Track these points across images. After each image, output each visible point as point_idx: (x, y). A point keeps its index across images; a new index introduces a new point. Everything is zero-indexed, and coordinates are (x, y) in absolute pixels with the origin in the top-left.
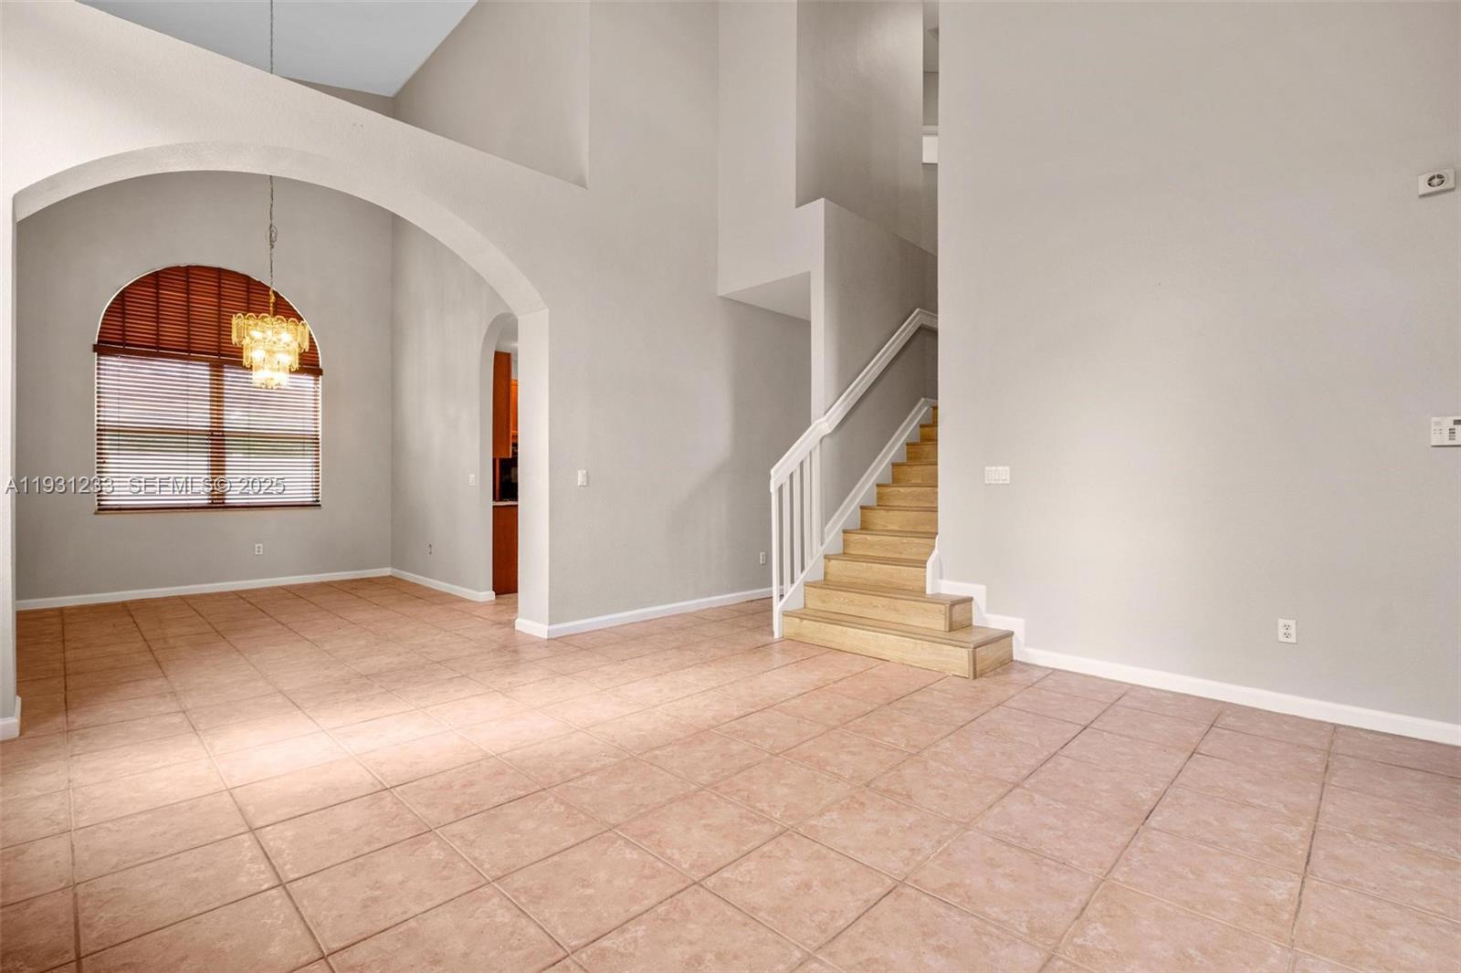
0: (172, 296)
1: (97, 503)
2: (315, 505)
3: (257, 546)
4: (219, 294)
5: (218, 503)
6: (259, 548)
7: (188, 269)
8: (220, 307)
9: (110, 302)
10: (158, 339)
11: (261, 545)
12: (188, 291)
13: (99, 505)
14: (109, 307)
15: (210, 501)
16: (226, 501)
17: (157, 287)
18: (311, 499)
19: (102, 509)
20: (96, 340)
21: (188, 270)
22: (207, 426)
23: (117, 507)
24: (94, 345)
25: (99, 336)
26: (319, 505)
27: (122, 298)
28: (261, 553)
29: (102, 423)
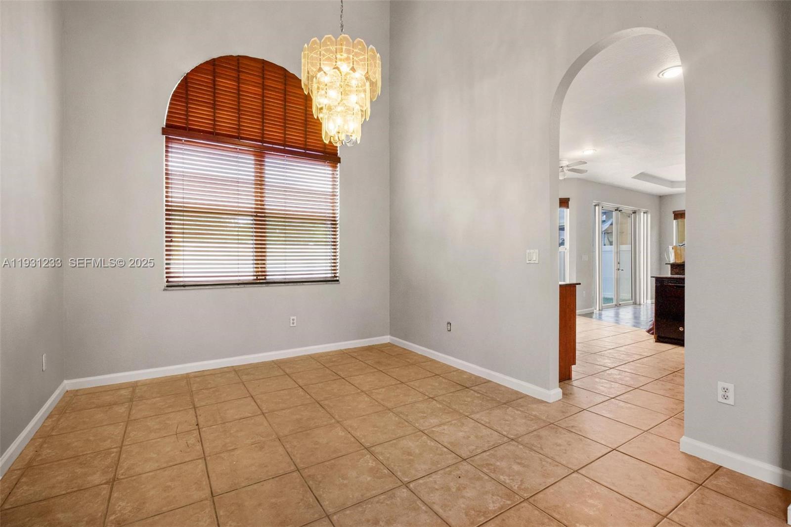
0: (226, 83)
1: (166, 280)
2: (334, 280)
3: (292, 318)
4: (263, 85)
5: (261, 280)
6: (293, 320)
7: (239, 58)
8: (263, 97)
9: (175, 88)
10: (214, 125)
11: (295, 318)
12: (238, 80)
13: (168, 281)
14: (175, 92)
15: (255, 278)
16: (267, 277)
17: (215, 74)
18: (330, 275)
19: (170, 286)
20: (165, 124)
21: (238, 60)
22: (252, 208)
23: (182, 284)
24: (163, 128)
25: (167, 120)
26: (338, 281)
27: (186, 83)
28: (295, 325)
29: (170, 204)
